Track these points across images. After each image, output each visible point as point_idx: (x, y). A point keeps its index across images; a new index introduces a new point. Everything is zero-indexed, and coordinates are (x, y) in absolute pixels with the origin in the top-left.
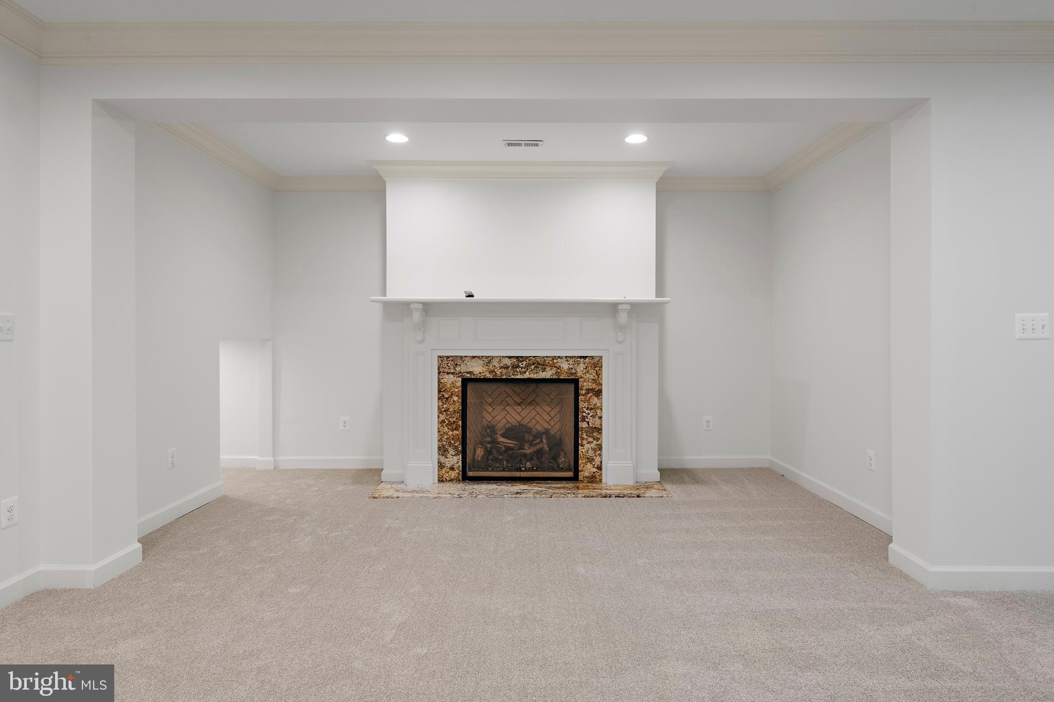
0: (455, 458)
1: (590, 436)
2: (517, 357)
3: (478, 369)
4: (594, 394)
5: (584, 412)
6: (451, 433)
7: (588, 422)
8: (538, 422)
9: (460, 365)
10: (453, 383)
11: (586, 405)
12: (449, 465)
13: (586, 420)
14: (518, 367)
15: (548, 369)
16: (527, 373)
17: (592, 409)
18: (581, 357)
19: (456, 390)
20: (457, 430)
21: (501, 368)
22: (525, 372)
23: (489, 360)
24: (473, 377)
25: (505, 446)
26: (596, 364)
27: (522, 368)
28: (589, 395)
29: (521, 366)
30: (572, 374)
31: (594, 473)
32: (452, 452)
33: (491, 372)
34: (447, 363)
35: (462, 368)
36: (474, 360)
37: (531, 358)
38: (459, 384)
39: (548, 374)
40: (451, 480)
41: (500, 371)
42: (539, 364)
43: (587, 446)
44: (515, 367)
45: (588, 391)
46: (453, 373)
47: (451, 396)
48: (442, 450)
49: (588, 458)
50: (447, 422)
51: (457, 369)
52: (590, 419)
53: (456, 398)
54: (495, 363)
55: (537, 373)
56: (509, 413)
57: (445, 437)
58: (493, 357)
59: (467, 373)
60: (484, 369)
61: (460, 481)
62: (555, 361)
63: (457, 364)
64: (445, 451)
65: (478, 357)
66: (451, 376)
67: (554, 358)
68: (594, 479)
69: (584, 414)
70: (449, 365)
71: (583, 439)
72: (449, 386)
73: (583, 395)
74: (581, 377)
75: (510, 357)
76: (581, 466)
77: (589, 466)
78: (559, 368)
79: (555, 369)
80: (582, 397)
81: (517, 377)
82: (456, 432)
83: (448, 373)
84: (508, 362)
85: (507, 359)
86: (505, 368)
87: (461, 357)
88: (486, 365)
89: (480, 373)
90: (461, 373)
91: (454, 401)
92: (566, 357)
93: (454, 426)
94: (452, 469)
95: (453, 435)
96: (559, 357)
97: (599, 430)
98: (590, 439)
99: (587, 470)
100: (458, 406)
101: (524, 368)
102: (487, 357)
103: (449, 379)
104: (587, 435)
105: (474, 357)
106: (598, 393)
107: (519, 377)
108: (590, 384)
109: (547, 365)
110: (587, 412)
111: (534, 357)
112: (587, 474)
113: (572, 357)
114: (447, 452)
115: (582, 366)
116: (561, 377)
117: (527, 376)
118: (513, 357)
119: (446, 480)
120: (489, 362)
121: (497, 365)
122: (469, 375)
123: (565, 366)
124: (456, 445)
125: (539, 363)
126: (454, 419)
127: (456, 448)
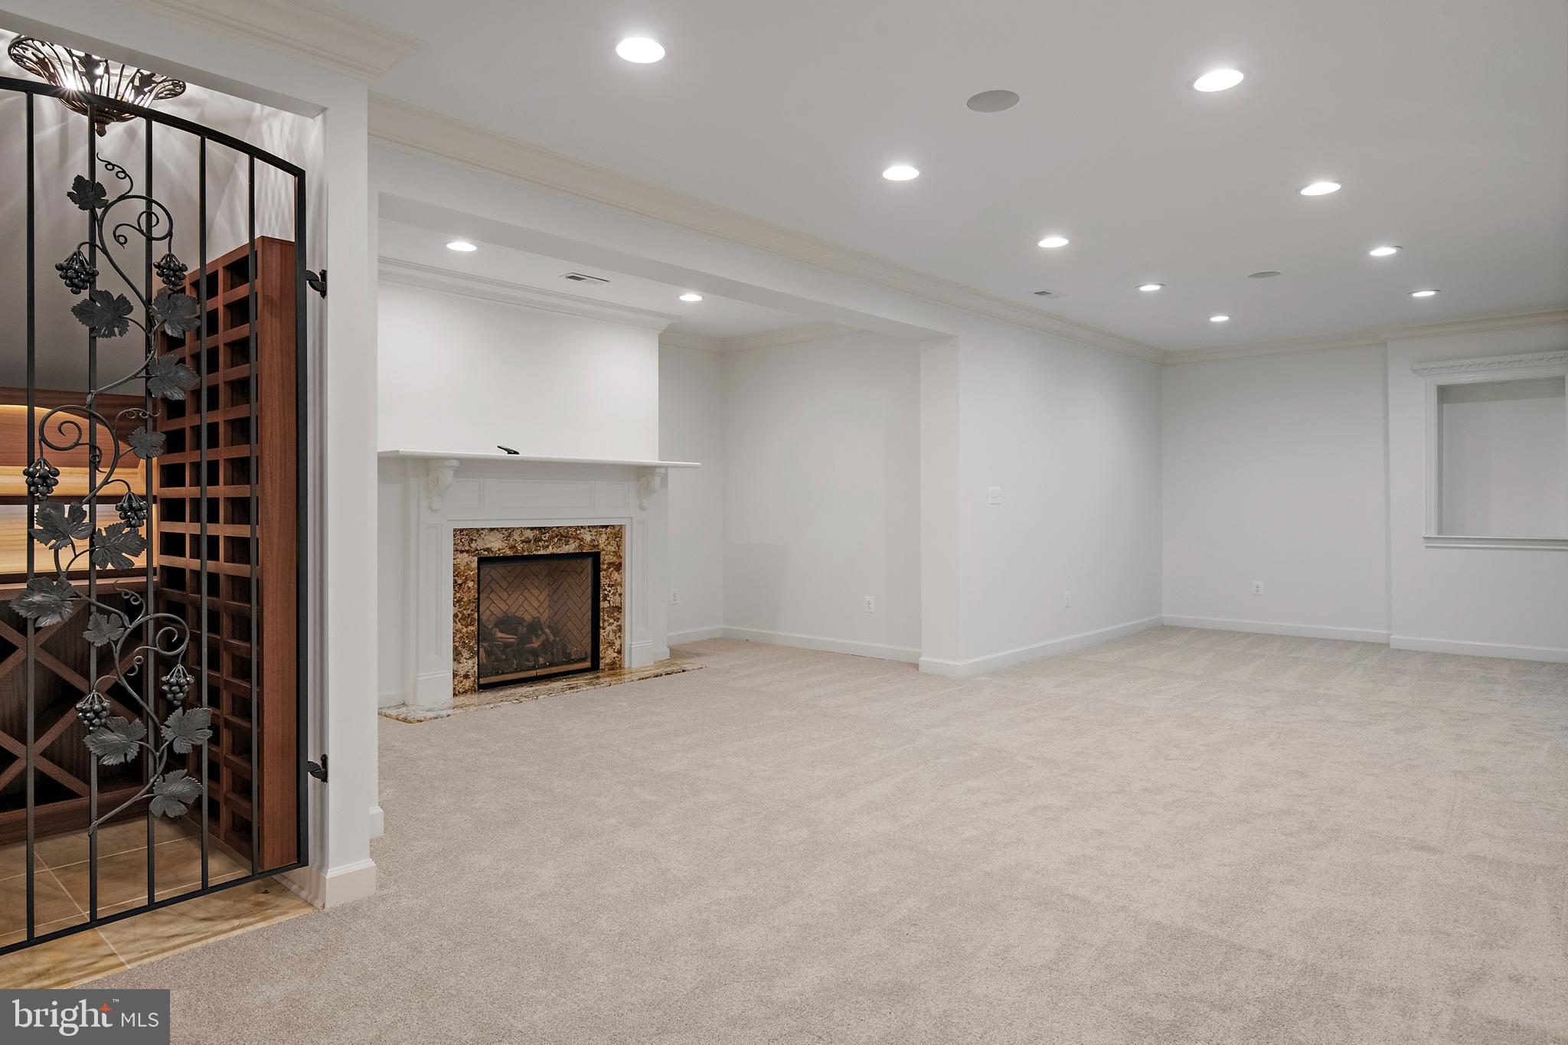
0: (470, 662)
1: (610, 617)
2: (540, 529)
3: (496, 545)
4: (615, 569)
5: (606, 590)
6: (465, 630)
7: (609, 601)
8: (526, 610)
9: (476, 540)
10: (467, 564)
11: (607, 581)
12: (463, 673)
13: (608, 599)
14: (541, 540)
15: (571, 541)
16: (550, 547)
17: (613, 585)
18: (603, 527)
19: (472, 573)
20: (473, 625)
21: (523, 542)
22: (548, 547)
23: (509, 532)
24: (491, 555)
26: (616, 534)
27: (545, 541)
28: (610, 570)
29: (544, 539)
30: (594, 546)
31: (614, 658)
32: (466, 654)
33: (512, 547)
34: (464, 537)
35: (479, 544)
36: (492, 533)
37: (554, 529)
38: (475, 565)
39: (571, 548)
40: (465, 692)
41: (522, 545)
42: (562, 536)
43: (608, 628)
44: (537, 540)
45: (610, 564)
46: (467, 552)
47: (465, 582)
49: (609, 643)
50: (460, 616)
51: (472, 545)
52: (611, 598)
53: (470, 584)
54: (516, 536)
55: (560, 547)
56: (493, 602)
57: (458, 636)
58: (514, 529)
59: (485, 550)
60: (503, 544)
61: (475, 691)
62: (578, 532)
63: (472, 539)
64: (458, 655)
65: (497, 529)
66: (465, 555)
67: (577, 528)
68: (615, 667)
69: (606, 592)
70: (463, 540)
71: (604, 621)
72: (462, 568)
73: (605, 570)
74: (604, 550)
75: (532, 529)
76: (603, 652)
77: (610, 651)
78: (582, 540)
79: (578, 541)
80: (604, 573)
81: (539, 553)
82: (471, 628)
83: (462, 552)
84: (530, 534)
85: (529, 531)
86: (526, 542)
87: (478, 530)
88: (506, 540)
89: (499, 550)
90: (477, 550)
91: (469, 588)
92: (589, 527)
93: (469, 620)
94: (466, 676)
95: (467, 632)
96: (582, 527)
97: (619, 609)
98: (611, 621)
99: (607, 655)
100: (474, 594)
101: (547, 541)
102: (507, 529)
103: (465, 558)
104: (608, 616)
105: (492, 530)
106: (619, 567)
107: (542, 552)
108: (611, 557)
109: (570, 537)
110: (608, 589)
111: (557, 527)
112: (608, 661)
113: (595, 526)
114: (460, 656)
115: (604, 536)
116: (584, 551)
117: (550, 550)
118: (536, 528)
119: (459, 692)
120: (509, 536)
121: (518, 539)
122: (486, 553)
123: (588, 537)
124: (471, 644)
125: (563, 534)
126: (469, 612)
127: (471, 649)
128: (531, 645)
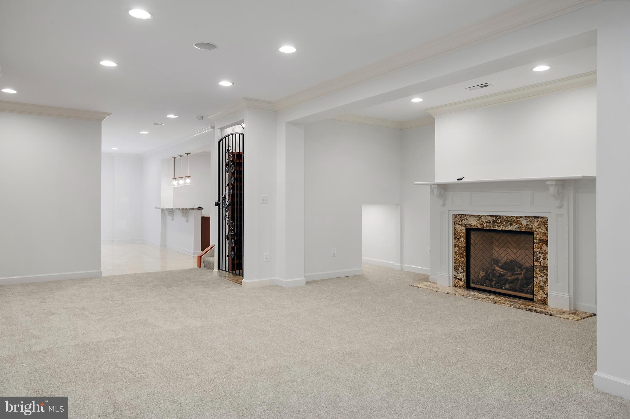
0: (462, 274)
1: (541, 272)
2: (495, 216)
3: (474, 223)
4: (544, 243)
5: (538, 255)
6: (460, 259)
7: (540, 262)
9: (464, 220)
10: (461, 230)
11: (539, 250)
12: (459, 278)
13: (539, 261)
14: (496, 222)
15: (514, 224)
16: (501, 226)
17: (542, 253)
18: (535, 217)
19: (463, 235)
20: (463, 258)
21: (486, 222)
22: (500, 226)
23: (479, 217)
24: (471, 227)
25: (499, 273)
26: (544, 222)
27: (498, 223)
28: (541, 244)
29: (498, 222)
30: (529, 228)
31: (544, 298)
32: (460, 270)
33: (481, 225)
34: (458, 219)
35: (465, 222)
36: (472, 217)
37: (503, 217)
38: (464, 231)
39: (514, 228)
40: (460, 287)
41: (486, 224)
42: (508, 221)
43: (539, 278)
44: (494, 222)
45: (540, 240)
46: (461, 225)
47: (460, 238)
48: (456, 269)
49: (540, 287)
50: (458, 253)
51: (463, 222)
52: (541, 260)
53: (462, 239)
54: (483, 219)
55: (507, 227)
56: (508, 253)
57: (457, 261)
58: (482, 216)
59: (468, 225)
60: (477, 223)
61: (464, 288)
62: (518, 219)
63: (463, 219)
64: (457, 269)
65: (474, 215)
66: (460, 226)
67: (517, 217)
68: (544, 302)
69: (538, 257)
70: (459, 219)
71: (537, 273)
72: (459, 232)
73: (537, 243)
74: (536, 231)
75: (491, 216)
76: (536, 291)
77: (541, 292)
78: (521, 224)
79: (518, 225)
80: (536, 245)
81: (495, 229)
82: (462, 259)
83: (459, 224)
84: (490, 219)
85: (489, 217)
86: (488, 223)
87: (465, 215)
88: (478, 221)
89: (475, 225)
90: (465, 224)
91: (462, 241)
92: (525, 217)
93: (462, 255)
94: (461, 280)
95: (461, 260)
96: (521, 217)
97: (546, 268)
98: (542, 274)
99: (540, 295)
100: (464, 244)
101: (499, 223)
102: (479, 216)
103: (459, 228)
104: (539, 271)
105: (472, 215)
106: (546, 243)
107: (496, 228)
108: (541, 236)
109: (513, 222)
110: (539, 255)
111: (505, 216)
112: (539, 298)
113: (529, 217)
114: (458, 270)
115: (536, 224)
116: (522, 230)
117: (501, 228)
118: (493, 216)
119: (458, 286)
120: (480, 219)
121: (484, 221)
122: (469, 226)
123: (525, 223)
124: (463, 266)
125: (509, 220)
126: (462, 252)
127: (462, 268)
128: (506, 277)
